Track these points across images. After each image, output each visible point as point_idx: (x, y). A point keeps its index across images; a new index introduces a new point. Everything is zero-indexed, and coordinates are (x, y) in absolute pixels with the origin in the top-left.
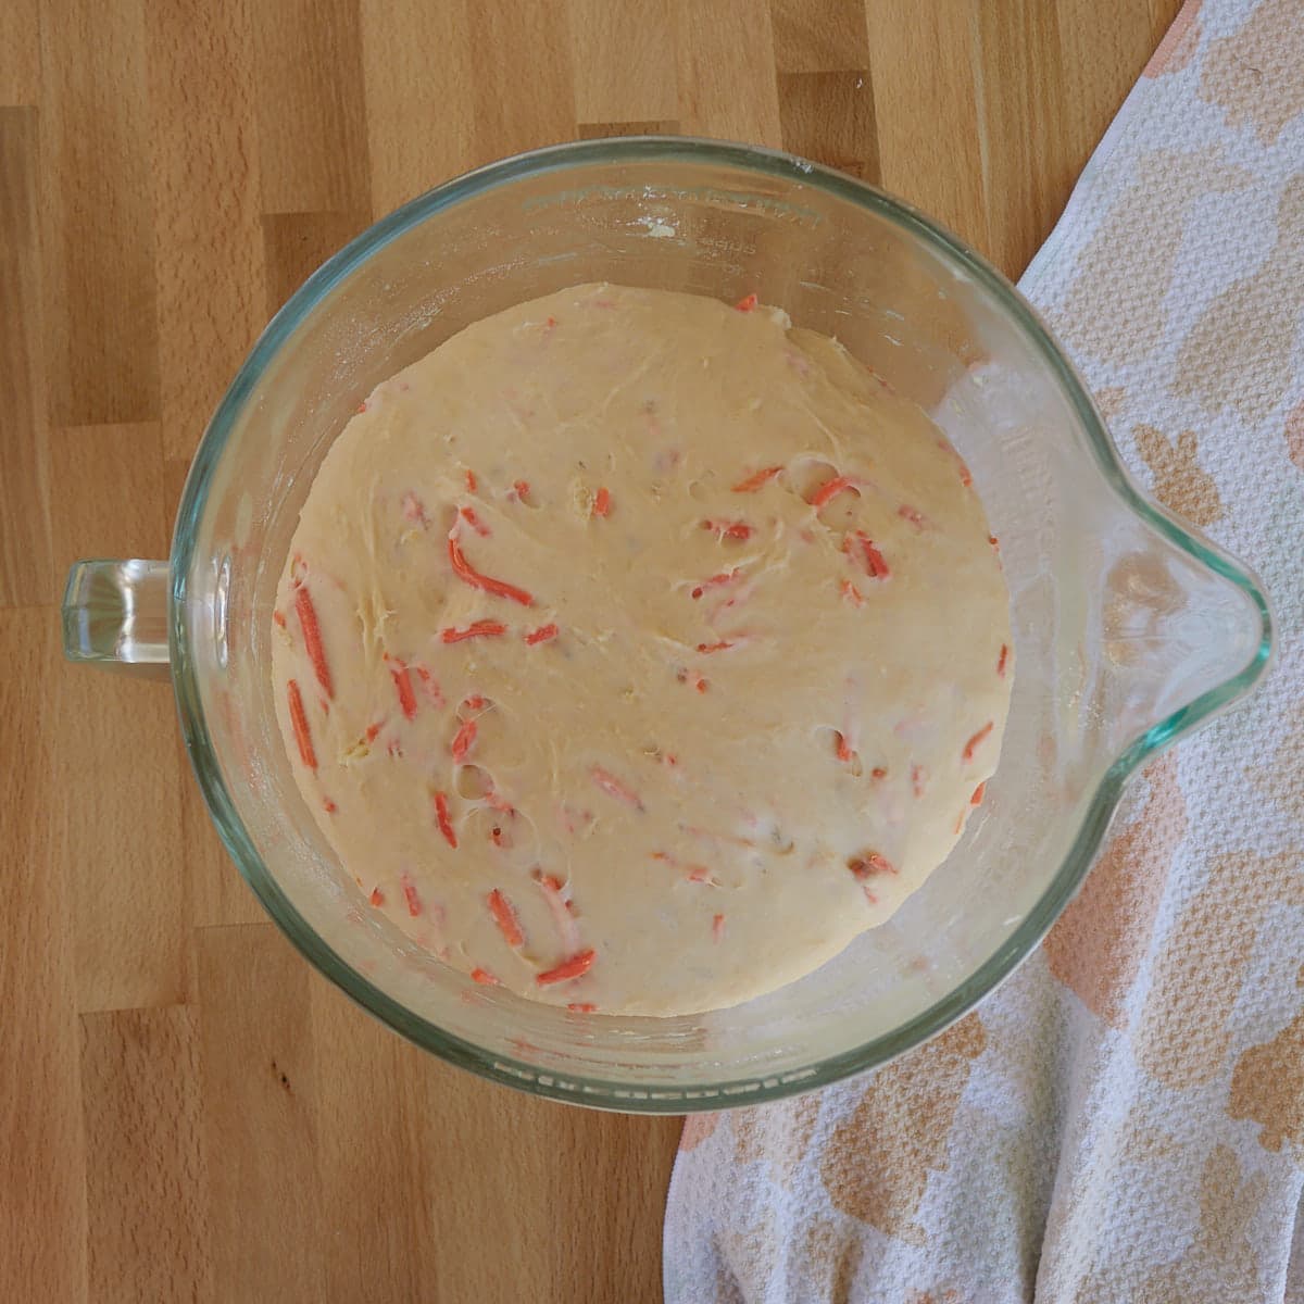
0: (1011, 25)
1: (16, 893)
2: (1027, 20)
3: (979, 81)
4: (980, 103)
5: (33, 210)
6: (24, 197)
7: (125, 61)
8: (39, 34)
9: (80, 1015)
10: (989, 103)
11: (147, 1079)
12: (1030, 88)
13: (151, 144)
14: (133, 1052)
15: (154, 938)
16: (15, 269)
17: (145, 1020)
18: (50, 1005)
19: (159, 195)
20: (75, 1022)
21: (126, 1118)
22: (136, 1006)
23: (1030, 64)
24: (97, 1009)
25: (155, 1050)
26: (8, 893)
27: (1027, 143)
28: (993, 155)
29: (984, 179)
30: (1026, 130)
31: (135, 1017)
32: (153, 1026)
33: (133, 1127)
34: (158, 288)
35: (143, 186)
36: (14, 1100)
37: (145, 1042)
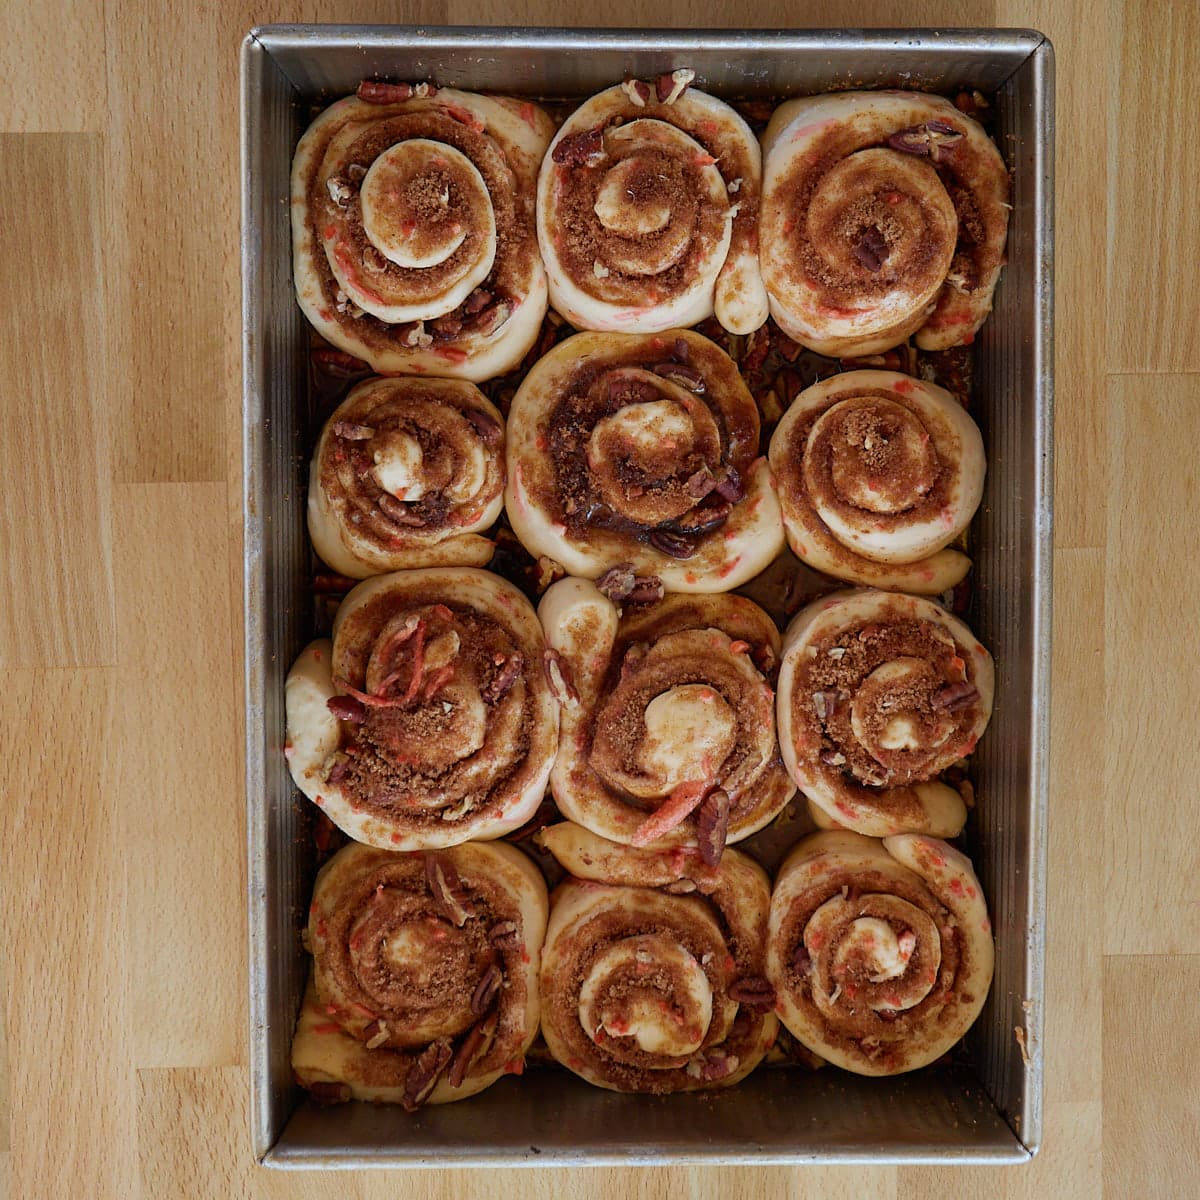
0: (1154, 79)
1: (75, 951)
2: (1172, 71)
3: (1113, 140)
4: (1112, 165)
5: (97, 246)
6: (88, 234)
7: (196, 86)
8: (105, 52)
9: (138, 1071)
10: (1121, 165)
11: (201, 1134)
12: (1168, 150)
13: (222, 181)
14: (188, 1109)
15: (211, 1002)
16: (78, 312)
17: (200, 1079)
18: (108, 1060)
19: (228, 237)
20: (133, 1076)
21: (180, 1171)
22: (192, 1065)
23: (1171, 124)
24: (152, 1066)
25: (209, 1107)
26: (67, 951)
27: (1159, 214)
28: (1121, 226)
29: (1108, 253)
30: (1159, 199)
31: (191, 1075)
32: (208, 1084)
33: (187, 1179)
34: (226, 339)
35: (212, 228)
36: (73, 1146)
37: (199, 1099)
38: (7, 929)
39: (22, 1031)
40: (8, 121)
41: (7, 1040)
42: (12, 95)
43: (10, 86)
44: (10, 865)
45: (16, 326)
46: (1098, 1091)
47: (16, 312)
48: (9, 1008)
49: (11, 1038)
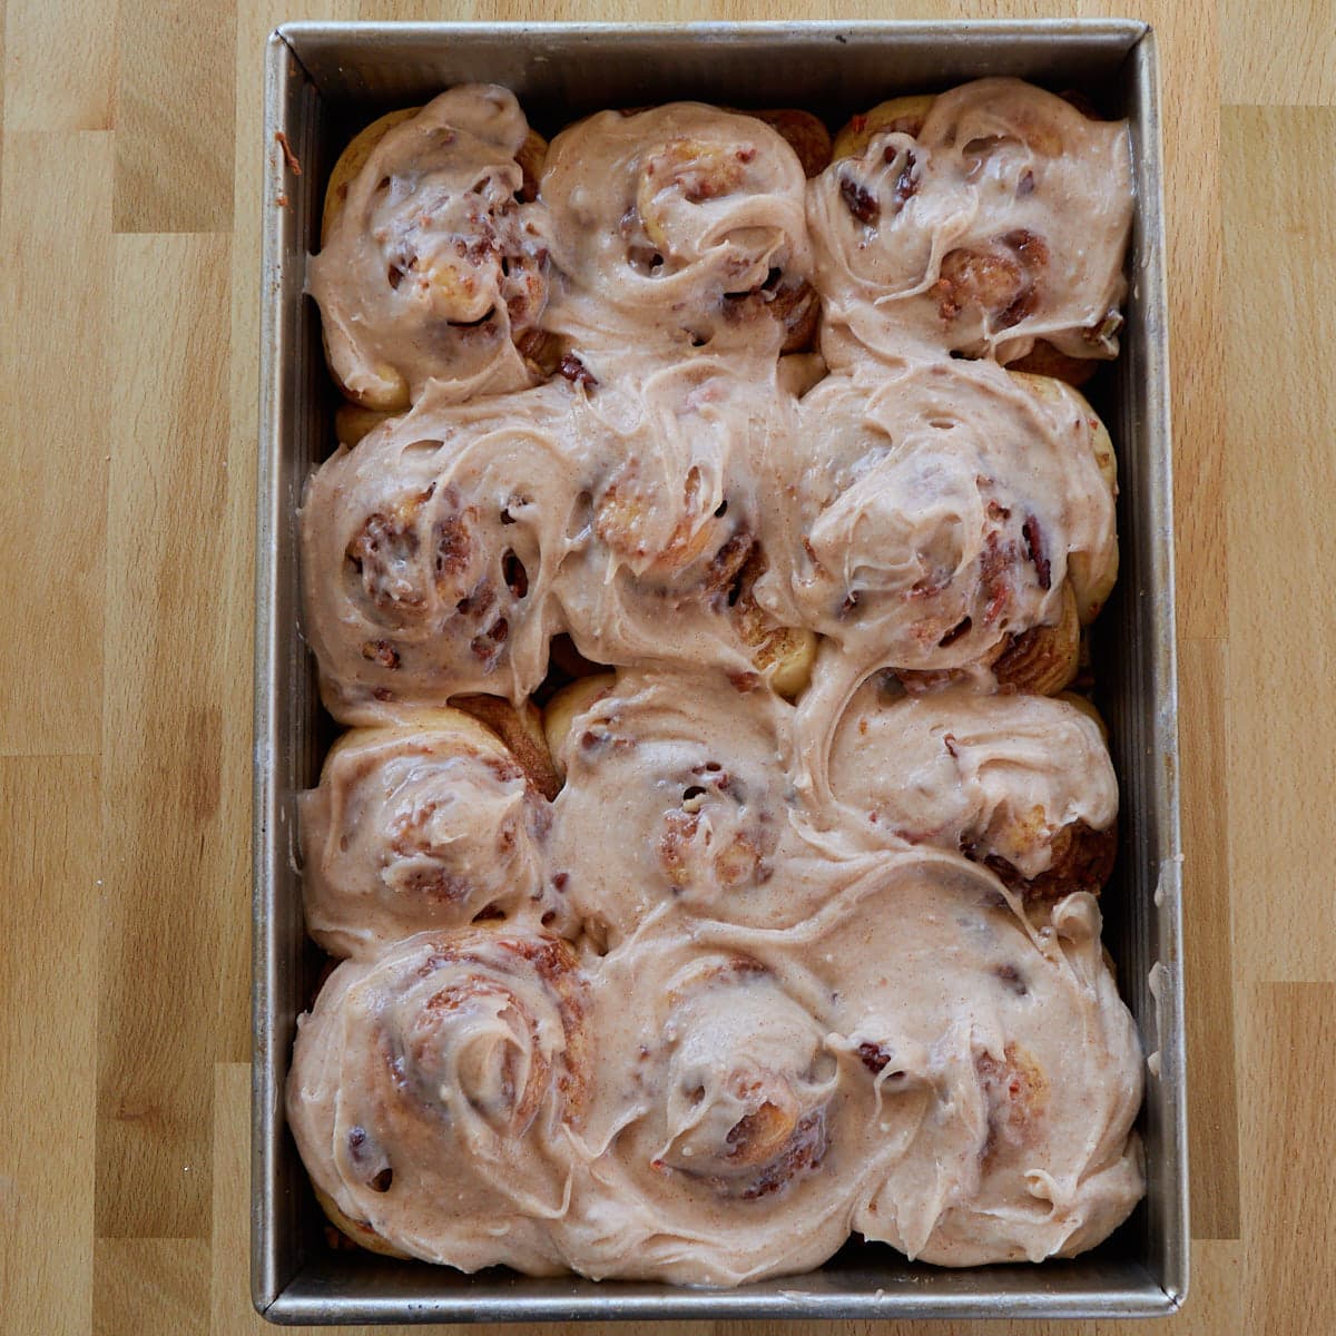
38: (1220, 349)
39: (1206, 236)
40: (1205, 1252)
41: (1222, 228)
42: (1201, 1281)
43: (1203, 1292)
44: (1216, 422)
45: (1200, 1021)
46: (7, 143)
47: (1201, 1037)
48: (1219, 263)
49: (1218, 229)
